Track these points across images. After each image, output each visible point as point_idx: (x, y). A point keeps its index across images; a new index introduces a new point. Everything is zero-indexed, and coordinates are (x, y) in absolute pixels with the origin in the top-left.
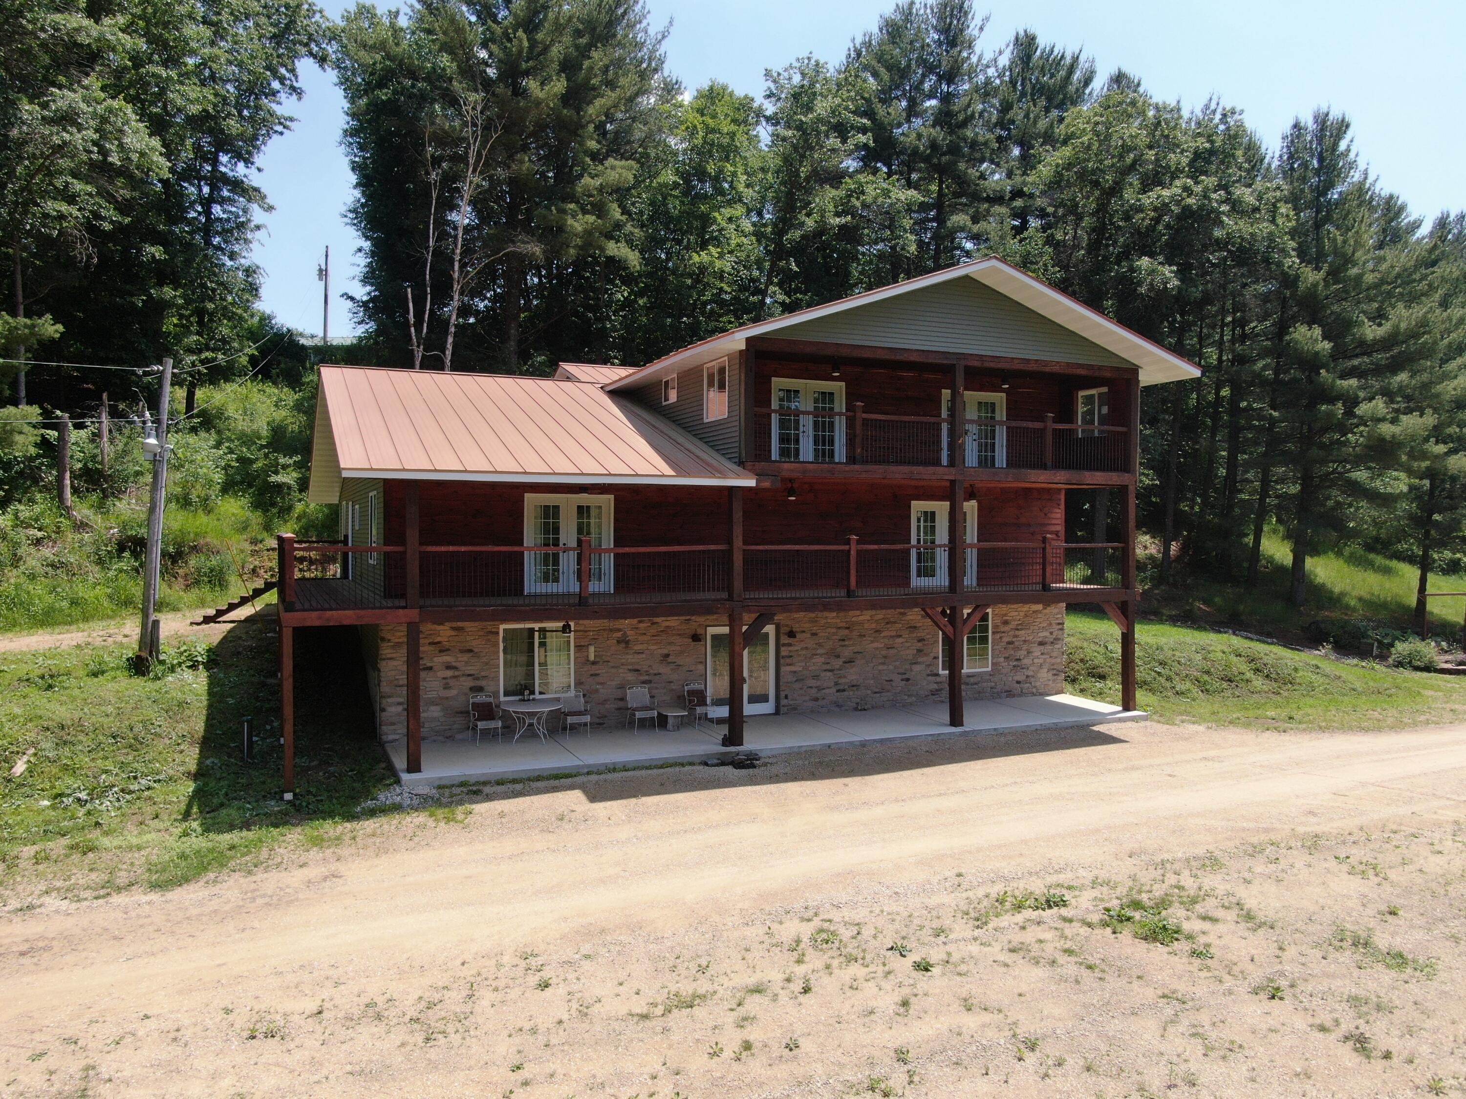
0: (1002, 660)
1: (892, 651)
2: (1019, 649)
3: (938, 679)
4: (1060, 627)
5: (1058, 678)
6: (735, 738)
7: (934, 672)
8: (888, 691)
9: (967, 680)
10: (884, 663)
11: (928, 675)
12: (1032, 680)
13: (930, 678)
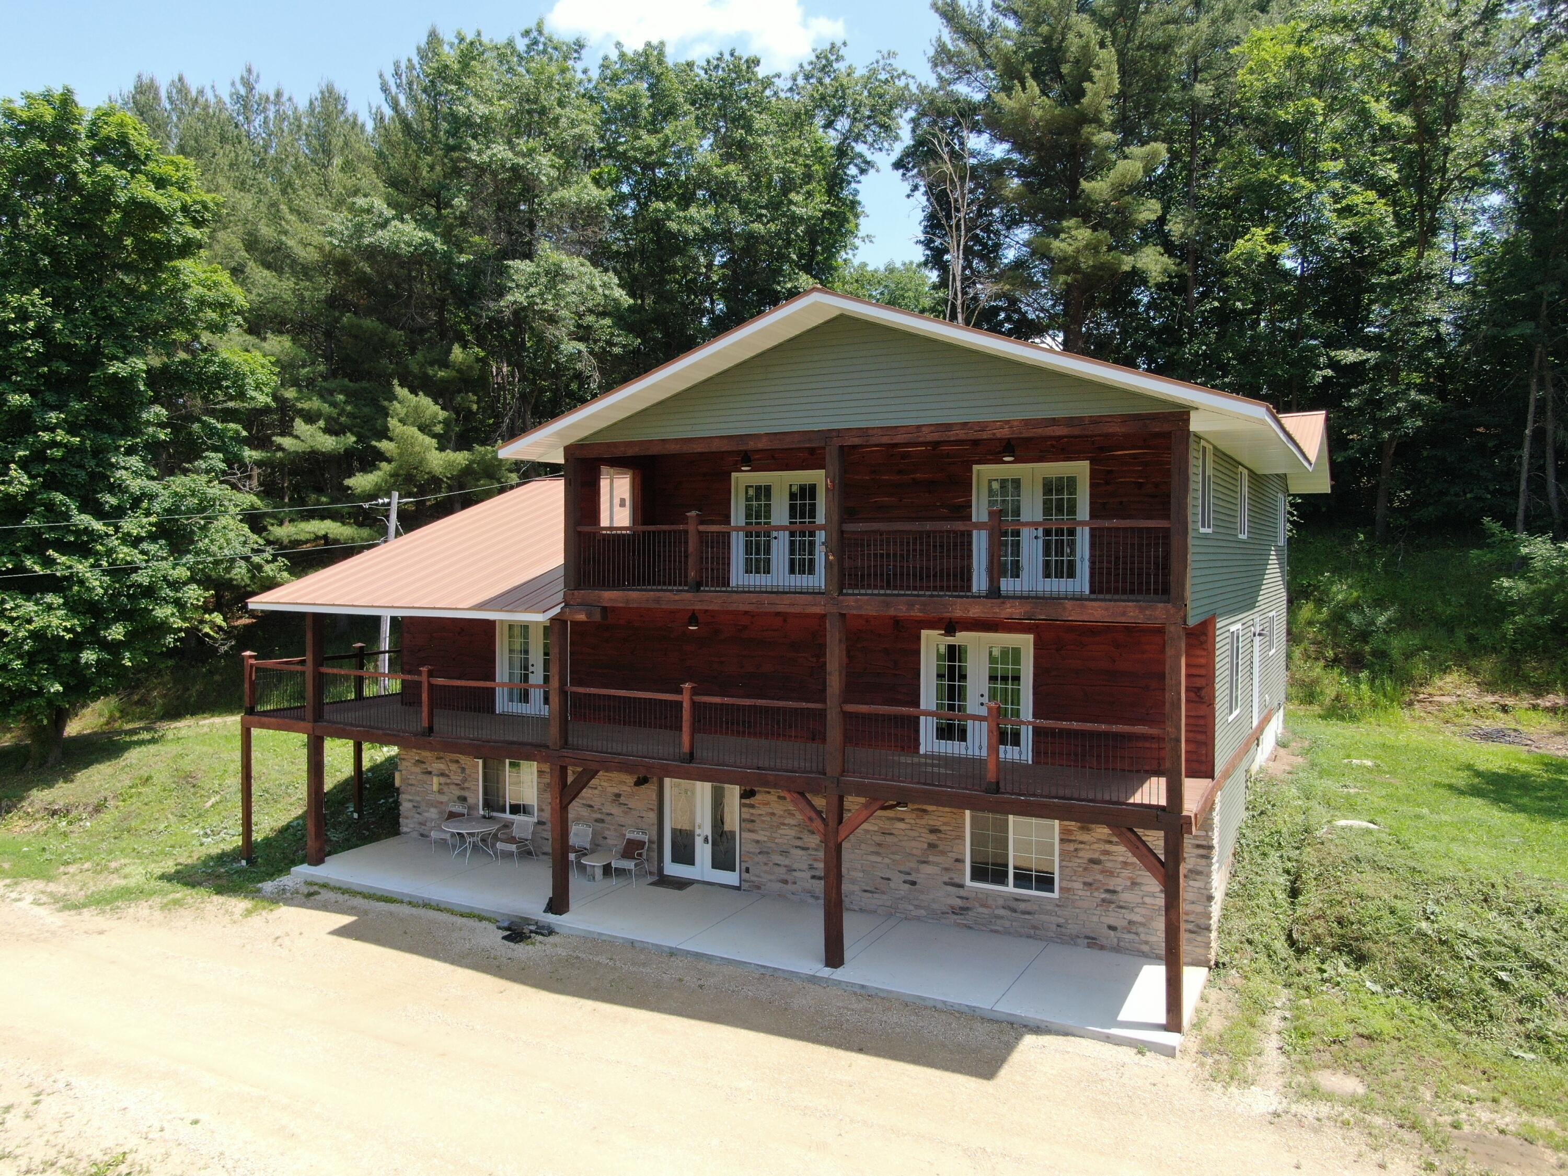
0: (1078, 885)
1: (889, 839)
2: (1110, 873)
3: (962, 892)
4: (1201, 852)
5: (1199, 938)
6: (558, 904)
7: (957, 880)
8: (883, 893)
9: (1014, 904)
10: (877, 854)
11: (946, 884)
12: (1141, 929)
13: (950, 888)
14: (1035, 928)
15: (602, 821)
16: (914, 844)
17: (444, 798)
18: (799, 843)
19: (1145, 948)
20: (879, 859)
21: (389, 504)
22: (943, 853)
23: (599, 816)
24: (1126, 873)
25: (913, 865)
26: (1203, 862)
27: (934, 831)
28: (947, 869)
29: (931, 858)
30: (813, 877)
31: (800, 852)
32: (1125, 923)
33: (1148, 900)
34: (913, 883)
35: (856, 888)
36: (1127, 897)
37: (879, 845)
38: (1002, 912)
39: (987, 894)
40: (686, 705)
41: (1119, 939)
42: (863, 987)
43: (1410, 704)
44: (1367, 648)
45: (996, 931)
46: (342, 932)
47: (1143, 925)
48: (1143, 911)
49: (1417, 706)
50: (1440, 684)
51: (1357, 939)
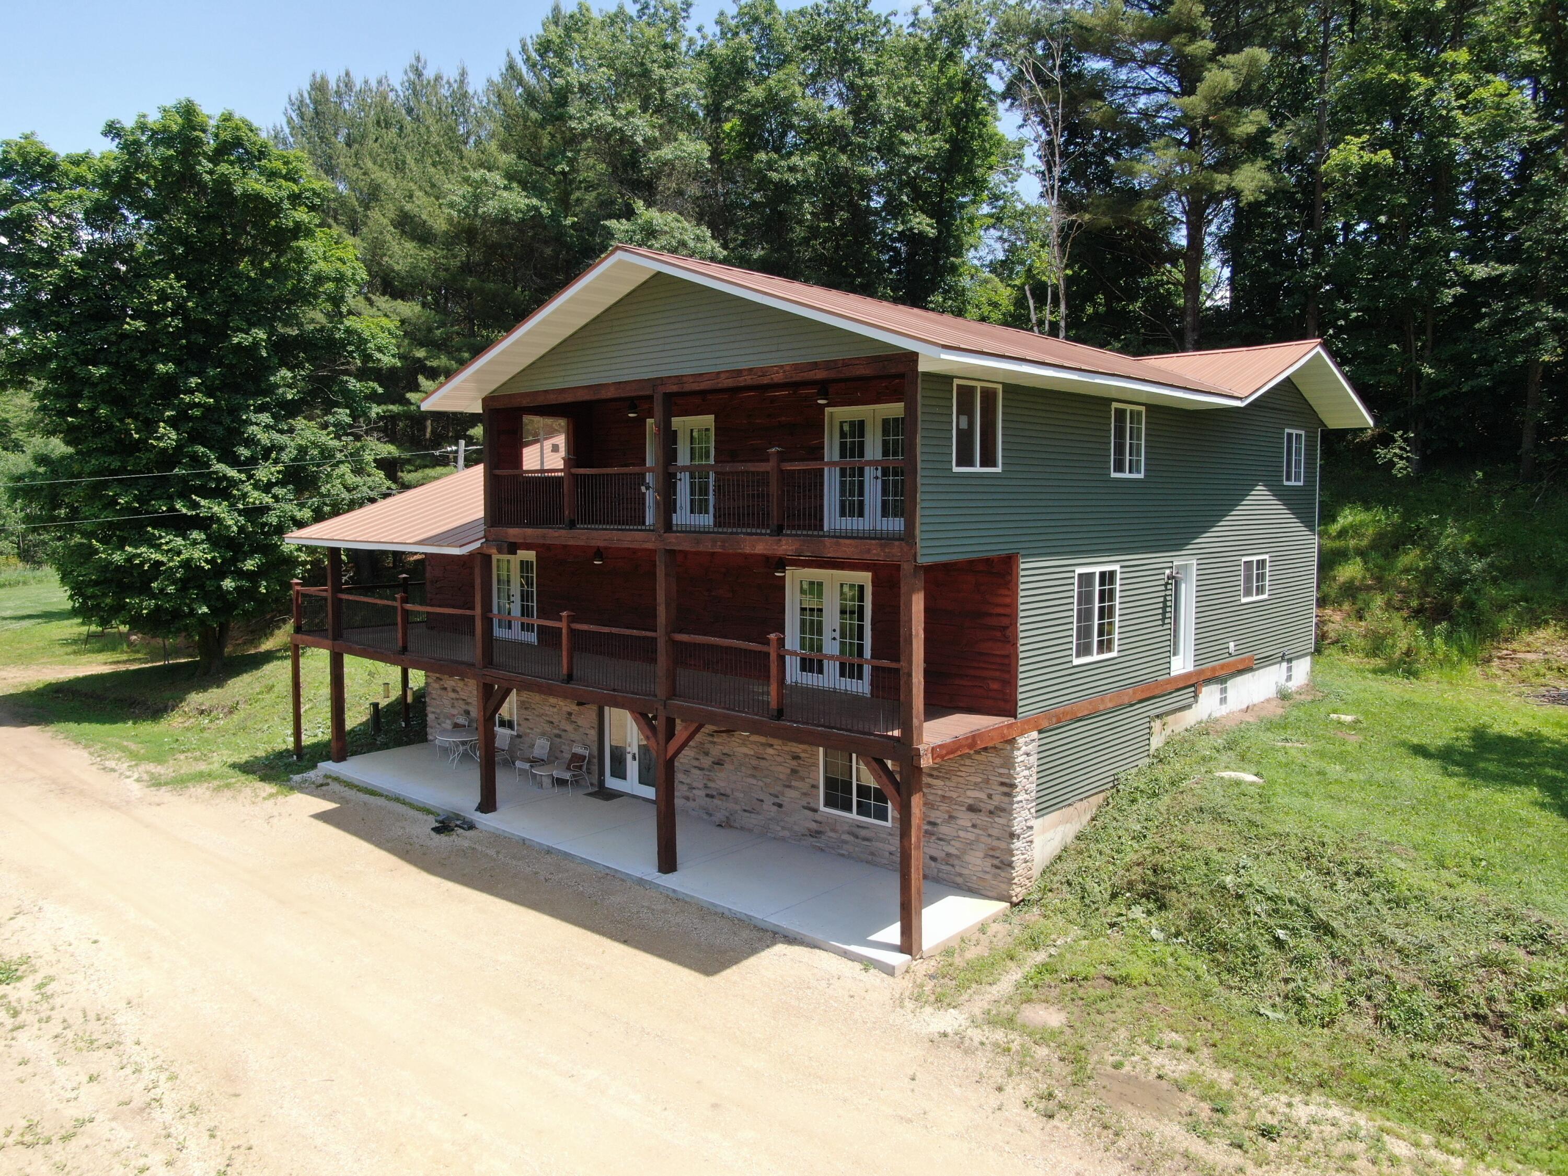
1: (762, 763)
3: (817, 817)
4: (1005, 789)
5: (1003, 874)
6: (488, 804)
7: (812, 805)
8: (758, 813)
9: (856, 830)
10: (754, 776)
11: (805, 808)
12: (956, 862)
13: (807, 812)
14: (872, 854)
15: (559, 736)
16: (780, 769)
17: (455, 712)
18: (696, 763)
19: (959, 880)
20: (754, 782)
21: (456, 452)
22: (803, 779)
23: (557, 732)
24: (944, 807)
25: (779, 788)
26: (1006, 799)
27: (796, 757)
28: (805, 794)
29: (793, 783)
30: (707, 795)
31: (698, 772)
32: (943, 855)
33: (962, 834)
34: (780, 806)
35: (738, 807)
36: (945, 830)
37: (755, 768)
38: (845, 837)
39: (836, 819)
40: (564, 631)
41: (939, 871)
42: (674, 891)
43: (1488, 660)
44: (1458, 598)
45: (843, 855)
46: (322, 817)
47: (958, 857)
48: (957, 844)
49: (1496, 662)
50: (1530, 639)
51: (1163, 888)
